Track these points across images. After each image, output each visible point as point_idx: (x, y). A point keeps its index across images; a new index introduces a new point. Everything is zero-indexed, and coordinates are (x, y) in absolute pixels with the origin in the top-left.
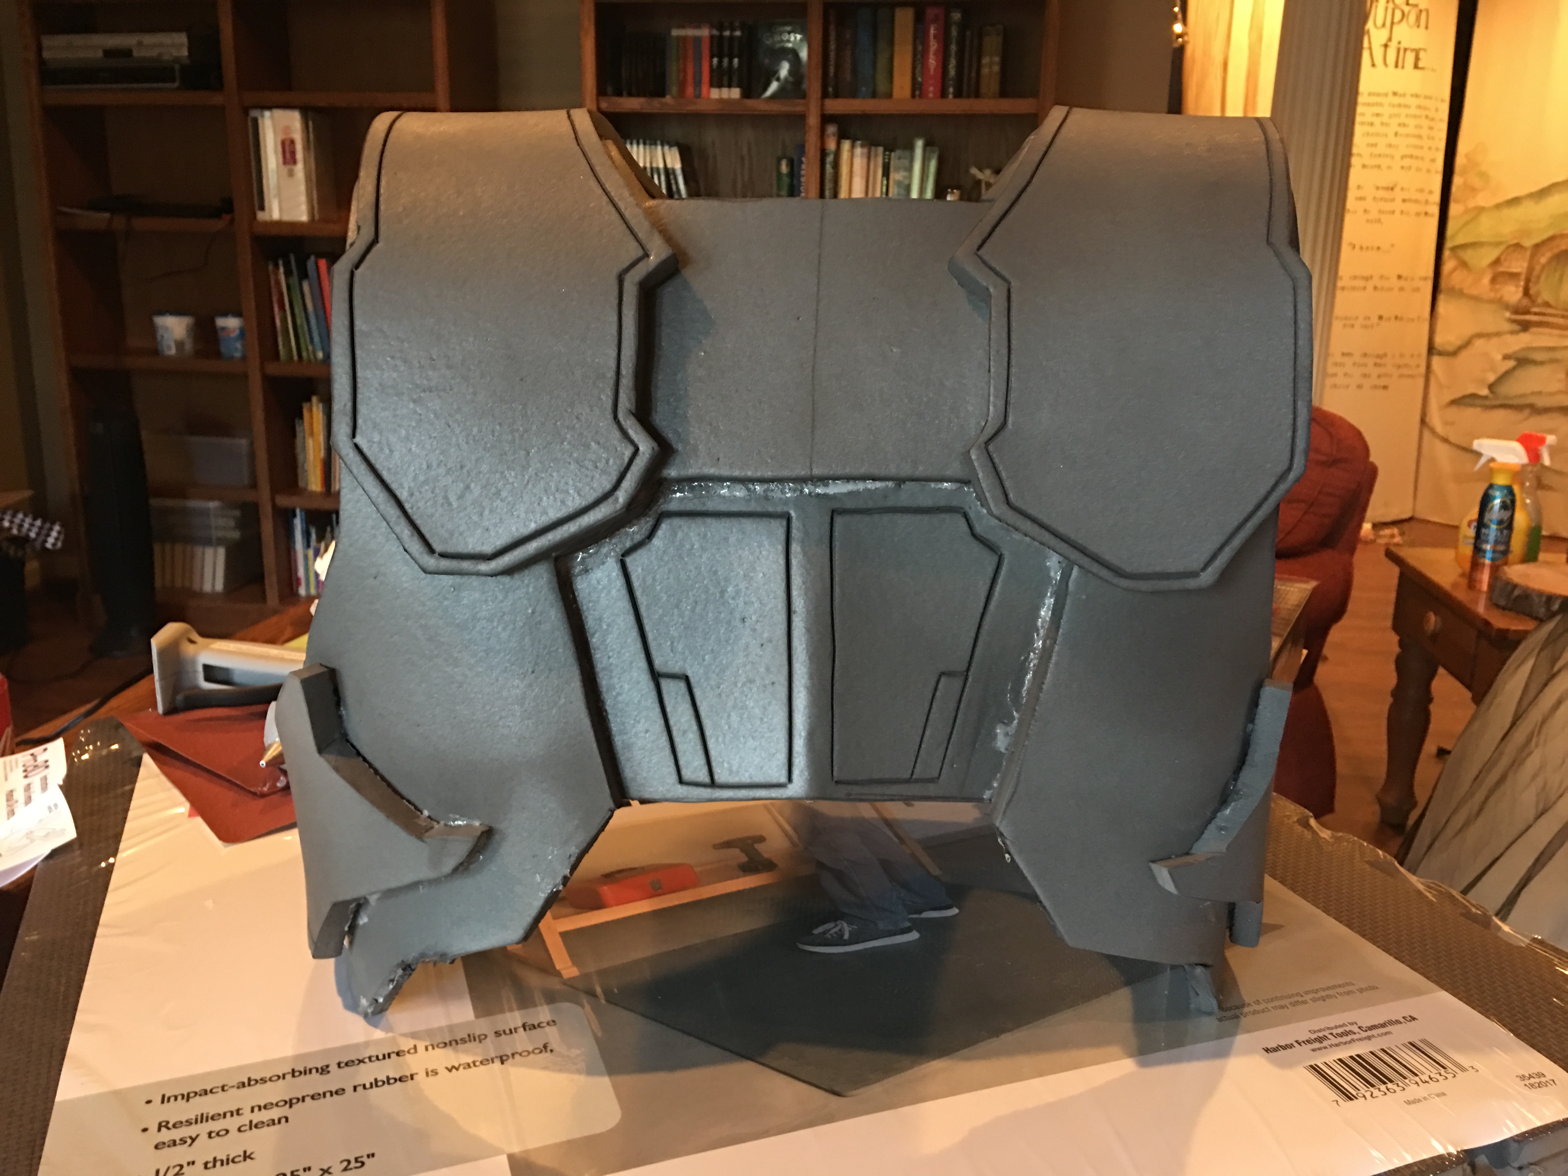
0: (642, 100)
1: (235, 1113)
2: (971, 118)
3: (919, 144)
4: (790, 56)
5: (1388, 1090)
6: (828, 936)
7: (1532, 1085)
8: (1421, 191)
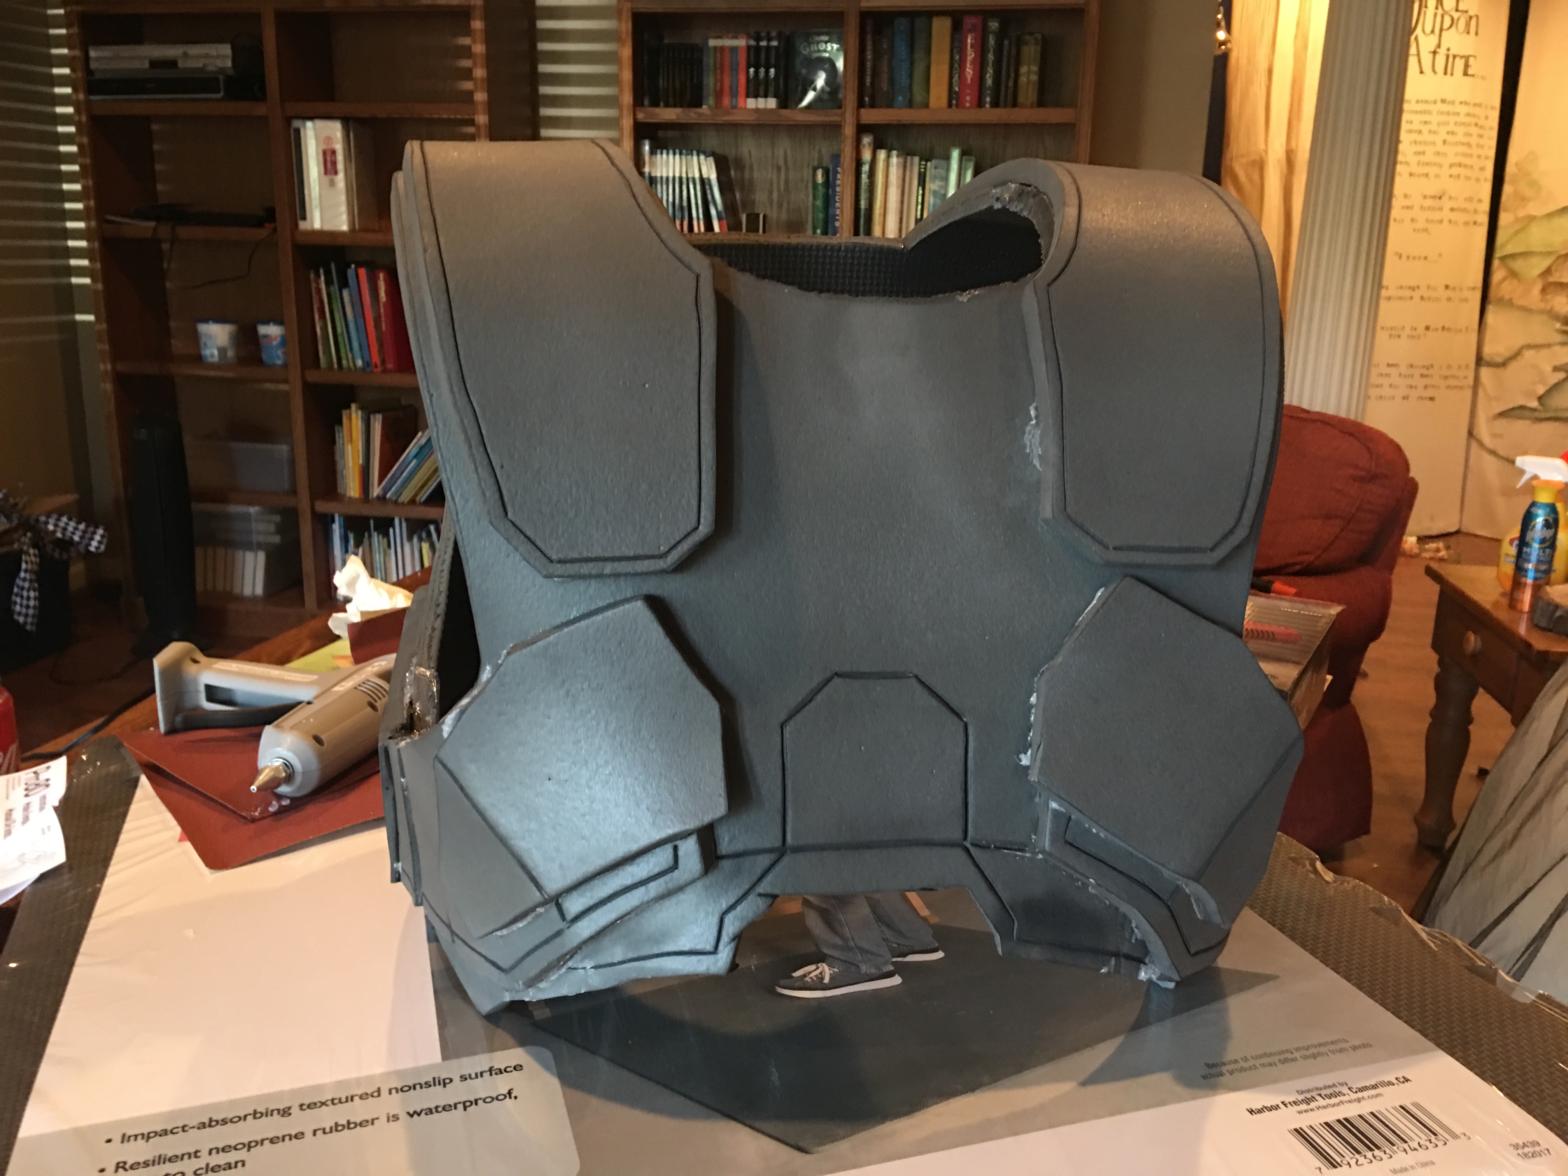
0: (678, 110)
1: (193, 1155)
2: (1008, 128)
3: (955, 154)
4: (827, 66)
5: (1374, 1157)
6: (808, 979)
7: (1526, 1155)
8: (1470, 199)
